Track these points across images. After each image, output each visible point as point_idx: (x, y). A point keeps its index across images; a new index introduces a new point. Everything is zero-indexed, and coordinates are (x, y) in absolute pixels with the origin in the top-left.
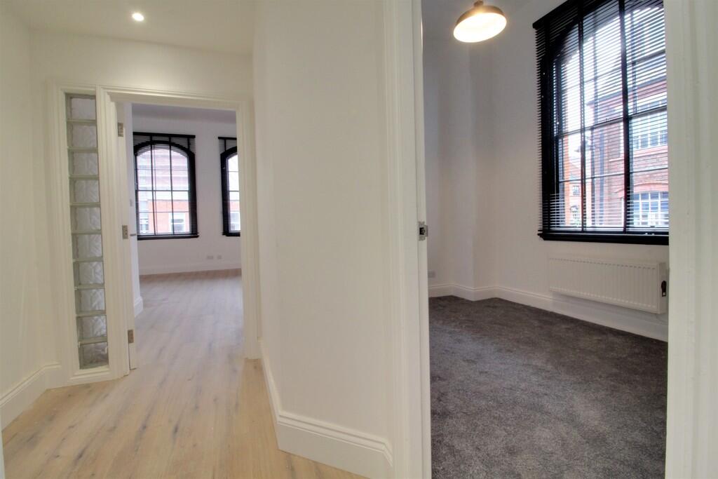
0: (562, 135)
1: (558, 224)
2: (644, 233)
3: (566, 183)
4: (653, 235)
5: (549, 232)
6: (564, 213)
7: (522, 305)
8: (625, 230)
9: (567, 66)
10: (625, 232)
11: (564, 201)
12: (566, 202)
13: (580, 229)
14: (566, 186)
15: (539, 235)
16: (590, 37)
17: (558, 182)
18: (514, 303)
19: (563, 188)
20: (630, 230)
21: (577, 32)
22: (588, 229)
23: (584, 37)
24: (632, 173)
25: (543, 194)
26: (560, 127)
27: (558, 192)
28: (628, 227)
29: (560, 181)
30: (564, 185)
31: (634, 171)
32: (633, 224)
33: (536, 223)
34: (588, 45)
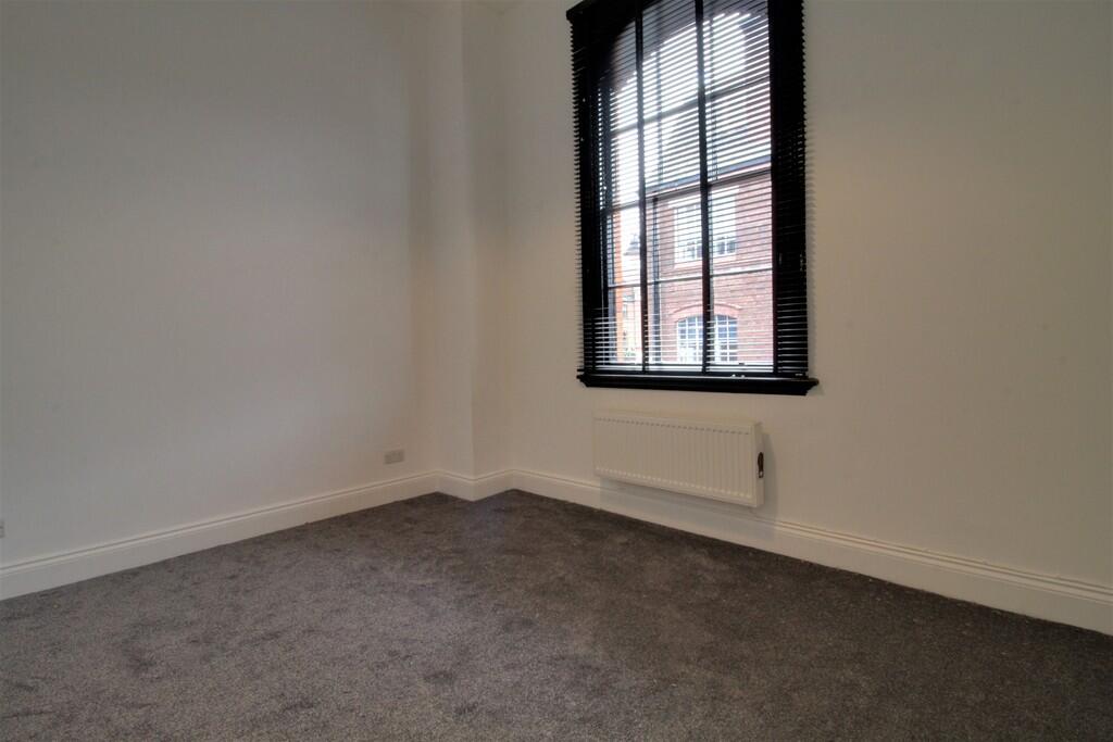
0: (611, 209)
1: (607, 359)
2: (730, 374)
3: (617, 290)
4: (743, 377)
5: (595, 373)
6: (616, 340)
7: (555, 500)
8: (704, 369)
9: (618, 97)
10: (704, 372)
11: (615, 320)
12: (618, 322)
13: (640, 368)
14: (617, 295)
15: (578, 377)
16: (652, 51)
17: (607, 289)
18: (541, 498)
19: (614, 298)
20: (712, 369)
21: (634, 35)
22: (652, 368)
23: (644, 51)
24: (712, 276)
25: (584, 307)
26: (608, 195)
27: (606, 304)
28: (709, 365)
29: (610, 286)
30: (614, 293)
31: (715, 272)
32: (713, 359)
33: (574, 359)
34: (648, 65)
